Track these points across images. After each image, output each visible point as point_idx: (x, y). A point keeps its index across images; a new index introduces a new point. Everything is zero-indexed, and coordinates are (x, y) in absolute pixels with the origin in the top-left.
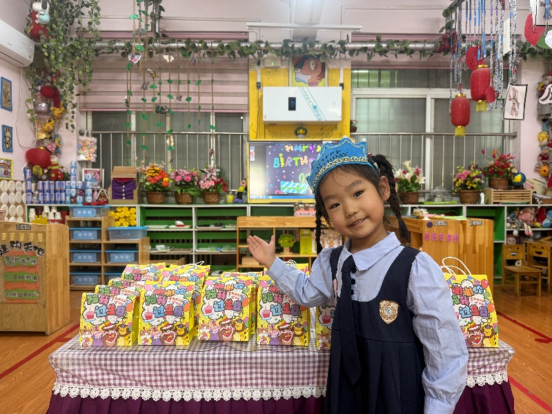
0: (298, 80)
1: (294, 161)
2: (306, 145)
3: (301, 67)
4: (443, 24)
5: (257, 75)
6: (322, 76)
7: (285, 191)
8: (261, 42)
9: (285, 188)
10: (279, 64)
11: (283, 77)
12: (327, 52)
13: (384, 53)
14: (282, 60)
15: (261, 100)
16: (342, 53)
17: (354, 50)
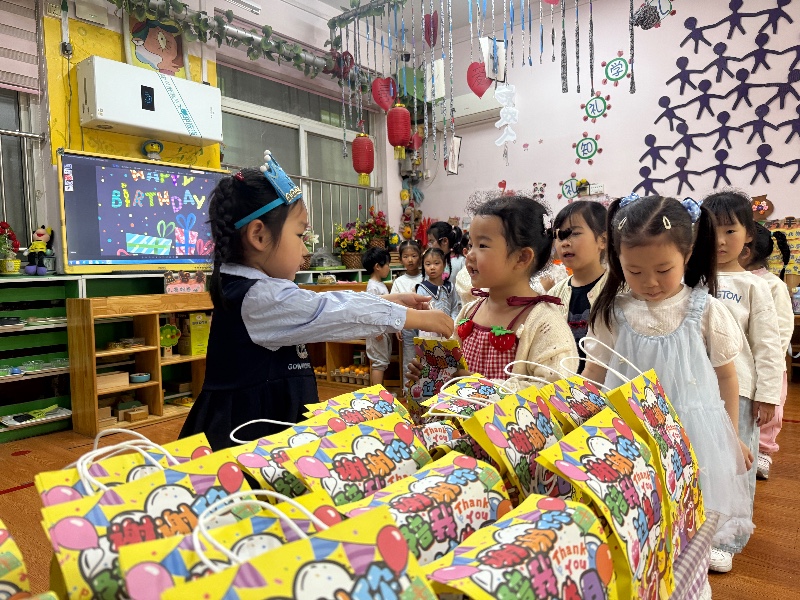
0: (142, 60)
1: (147, 198)
2: (165, 173)
3: (144, 40)
4: (328, 38)
5: (60, 28)
6: (179, 61)
7: (134, 251)
9: (133, 245)
10: (105, 20)
11: (112, 46)
12: (195, 27)
13: (268, 54)
14: (108, 15)
15: (72, 78)
16: (215, 36)
17: (234, 36)
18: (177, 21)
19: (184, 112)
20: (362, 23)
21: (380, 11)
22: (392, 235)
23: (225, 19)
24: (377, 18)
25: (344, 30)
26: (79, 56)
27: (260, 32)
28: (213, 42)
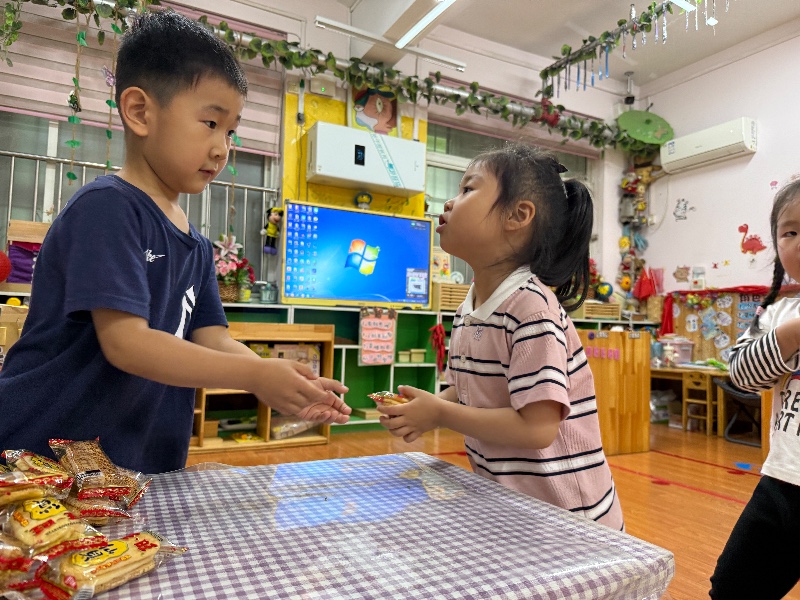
0: (361, 124)
3: (364, 105)
4: (540, 88)
5: (297, 102)
6: (393, 122)
8: (318, 52)
10: (332, 93)
11: (337, 113)
12: (408, 91)
13: (475, 108)
14: (337, 88)
15: (303, 142)
16: (425, 96)
17: (442, 95)
18: (391, 85)
19: (391, 166)
20: (574, 68)
21: (591, 53)
22: (603, 284)
23: (434, 80)
24: (589, 62)
25: (556, 78)
26: (309, 123)
27: (468, 89)
28: (422, 101)
